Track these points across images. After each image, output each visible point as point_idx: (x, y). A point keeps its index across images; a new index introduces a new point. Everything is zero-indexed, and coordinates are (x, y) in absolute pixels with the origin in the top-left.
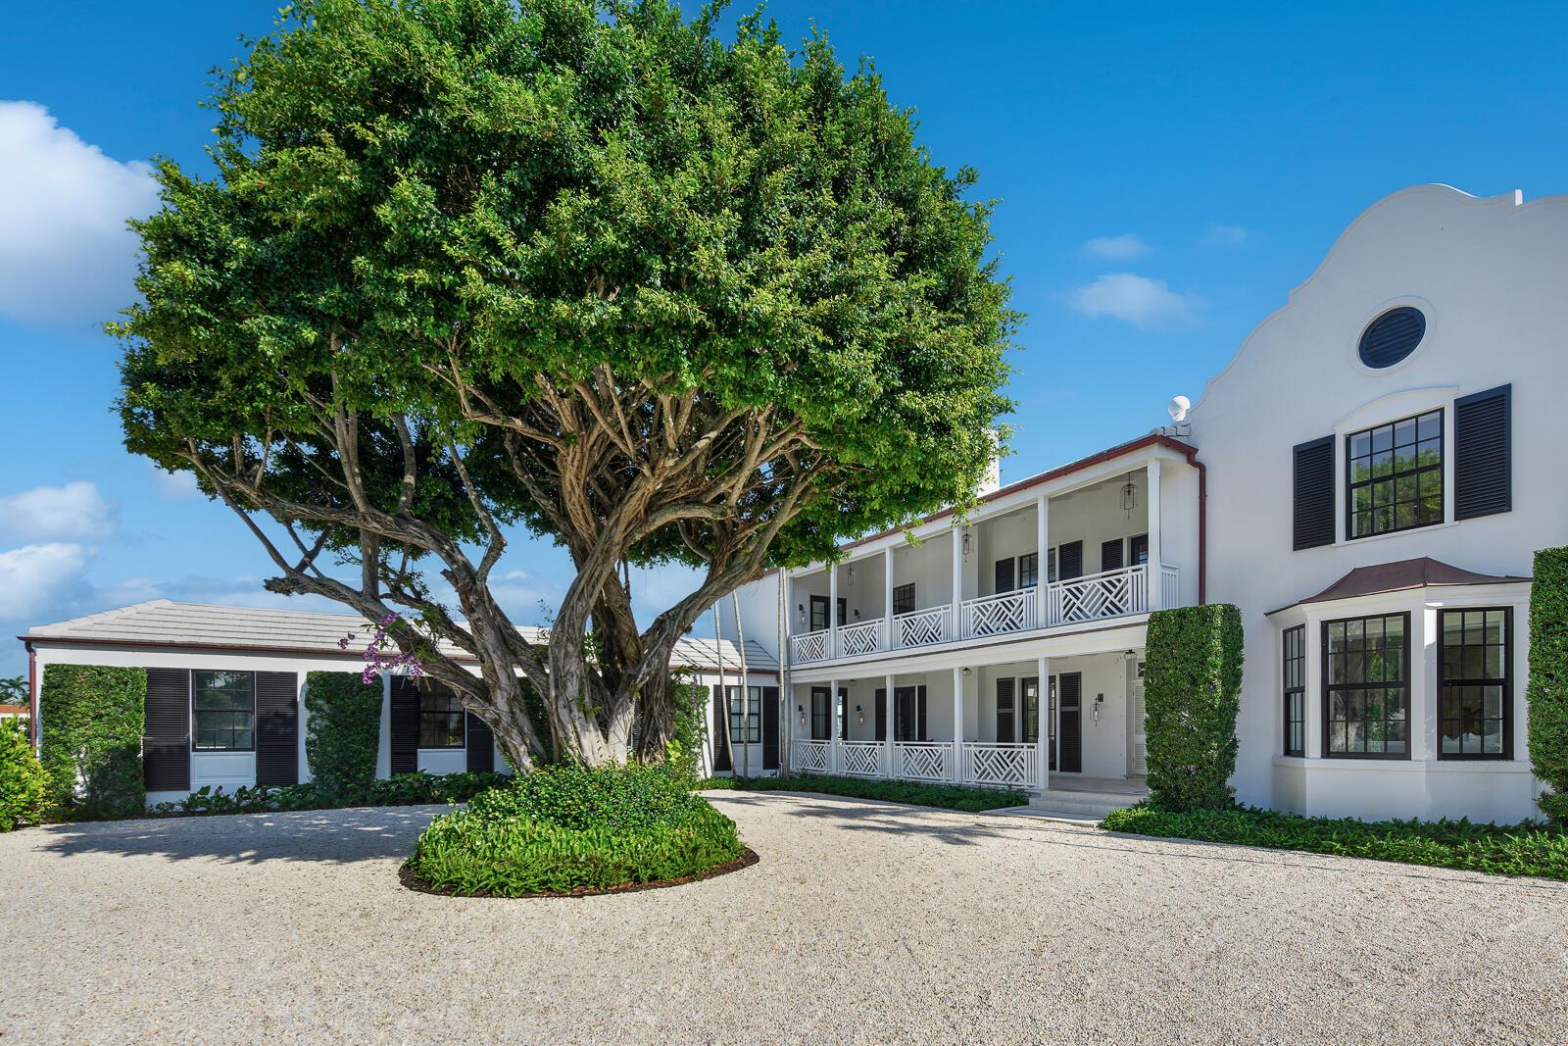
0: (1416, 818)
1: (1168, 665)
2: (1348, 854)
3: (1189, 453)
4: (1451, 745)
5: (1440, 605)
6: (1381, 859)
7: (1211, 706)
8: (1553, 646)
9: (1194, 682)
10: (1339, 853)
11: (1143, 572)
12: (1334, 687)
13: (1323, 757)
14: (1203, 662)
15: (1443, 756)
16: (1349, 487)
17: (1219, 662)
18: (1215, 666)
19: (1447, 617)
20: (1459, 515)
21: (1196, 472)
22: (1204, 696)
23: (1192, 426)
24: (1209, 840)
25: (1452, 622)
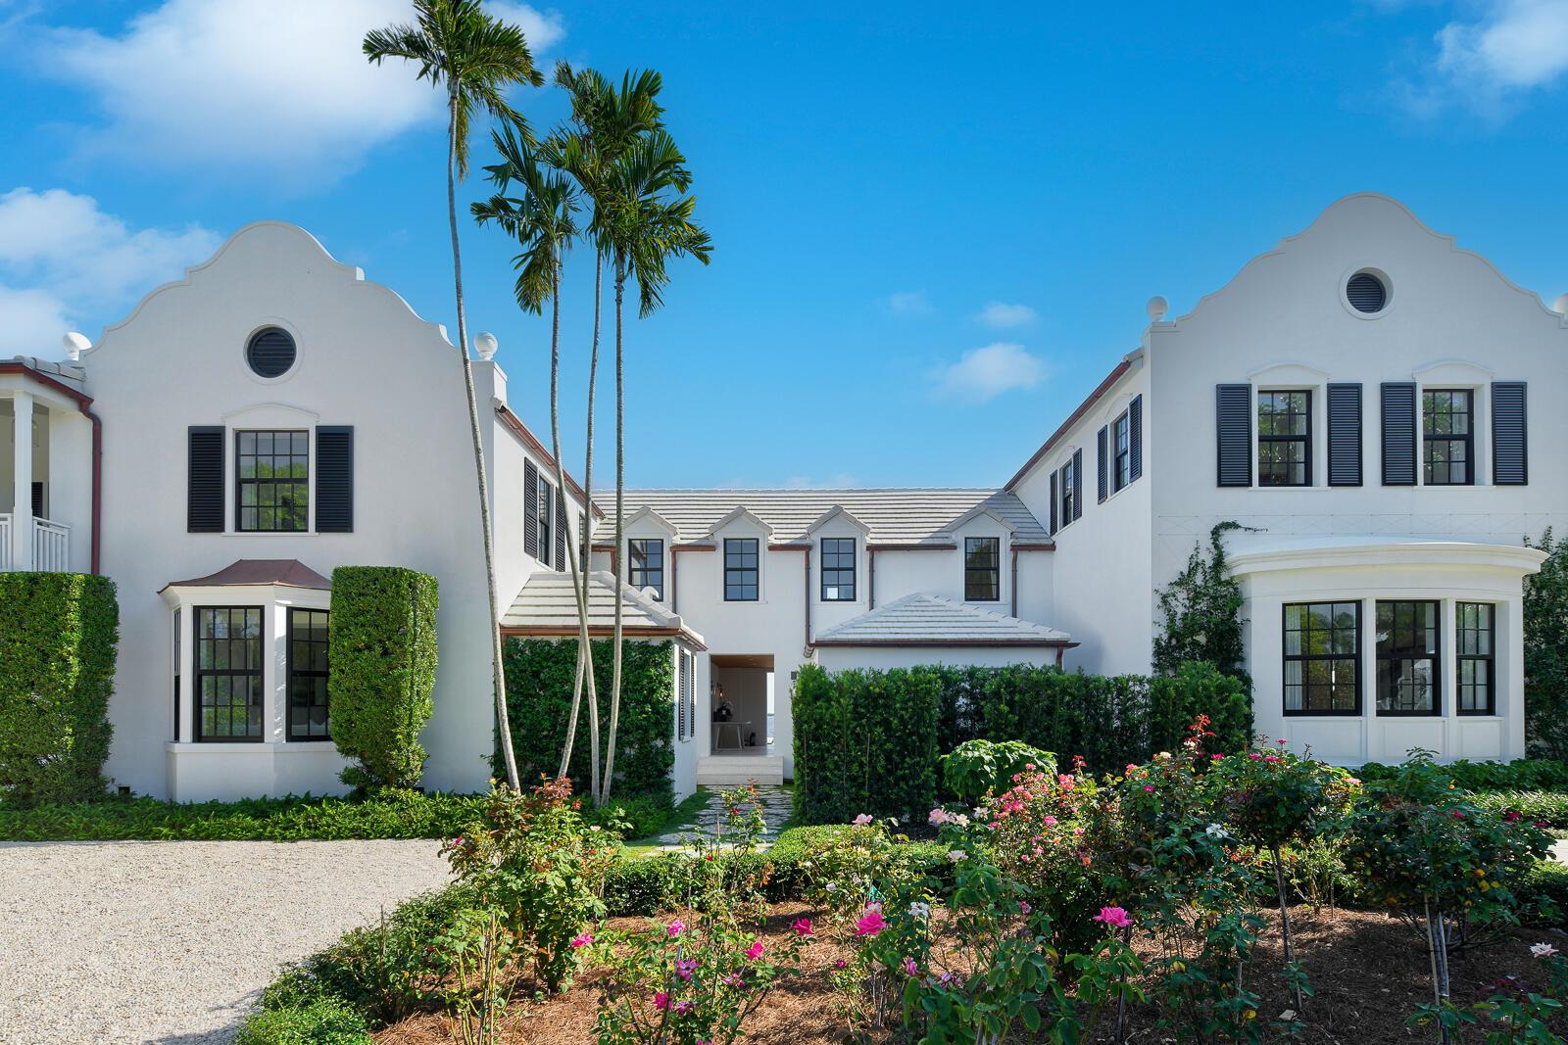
0: (265, 796)
1: (15, 637)
2: (175, 838)
3: (83, 402)
4: (299, 729)
5: (289, 603)
6: (202, 839)
7: (65, 687)
8: (343, 646)
9: (45, 657)
10: (166, 837)
11: (9, 522)
12: (207, 672)
13: (194, 741)
14: (55, 635)
15: (291, 737)
16: (240, 483)
17: (76, 637)
18: (70, 643)
19: (296, 614)
20: (320, 528)
21: (89, 424)
22: (56, 675)
23: (87, 370)
24: (36, 840)
25: (301, 619)
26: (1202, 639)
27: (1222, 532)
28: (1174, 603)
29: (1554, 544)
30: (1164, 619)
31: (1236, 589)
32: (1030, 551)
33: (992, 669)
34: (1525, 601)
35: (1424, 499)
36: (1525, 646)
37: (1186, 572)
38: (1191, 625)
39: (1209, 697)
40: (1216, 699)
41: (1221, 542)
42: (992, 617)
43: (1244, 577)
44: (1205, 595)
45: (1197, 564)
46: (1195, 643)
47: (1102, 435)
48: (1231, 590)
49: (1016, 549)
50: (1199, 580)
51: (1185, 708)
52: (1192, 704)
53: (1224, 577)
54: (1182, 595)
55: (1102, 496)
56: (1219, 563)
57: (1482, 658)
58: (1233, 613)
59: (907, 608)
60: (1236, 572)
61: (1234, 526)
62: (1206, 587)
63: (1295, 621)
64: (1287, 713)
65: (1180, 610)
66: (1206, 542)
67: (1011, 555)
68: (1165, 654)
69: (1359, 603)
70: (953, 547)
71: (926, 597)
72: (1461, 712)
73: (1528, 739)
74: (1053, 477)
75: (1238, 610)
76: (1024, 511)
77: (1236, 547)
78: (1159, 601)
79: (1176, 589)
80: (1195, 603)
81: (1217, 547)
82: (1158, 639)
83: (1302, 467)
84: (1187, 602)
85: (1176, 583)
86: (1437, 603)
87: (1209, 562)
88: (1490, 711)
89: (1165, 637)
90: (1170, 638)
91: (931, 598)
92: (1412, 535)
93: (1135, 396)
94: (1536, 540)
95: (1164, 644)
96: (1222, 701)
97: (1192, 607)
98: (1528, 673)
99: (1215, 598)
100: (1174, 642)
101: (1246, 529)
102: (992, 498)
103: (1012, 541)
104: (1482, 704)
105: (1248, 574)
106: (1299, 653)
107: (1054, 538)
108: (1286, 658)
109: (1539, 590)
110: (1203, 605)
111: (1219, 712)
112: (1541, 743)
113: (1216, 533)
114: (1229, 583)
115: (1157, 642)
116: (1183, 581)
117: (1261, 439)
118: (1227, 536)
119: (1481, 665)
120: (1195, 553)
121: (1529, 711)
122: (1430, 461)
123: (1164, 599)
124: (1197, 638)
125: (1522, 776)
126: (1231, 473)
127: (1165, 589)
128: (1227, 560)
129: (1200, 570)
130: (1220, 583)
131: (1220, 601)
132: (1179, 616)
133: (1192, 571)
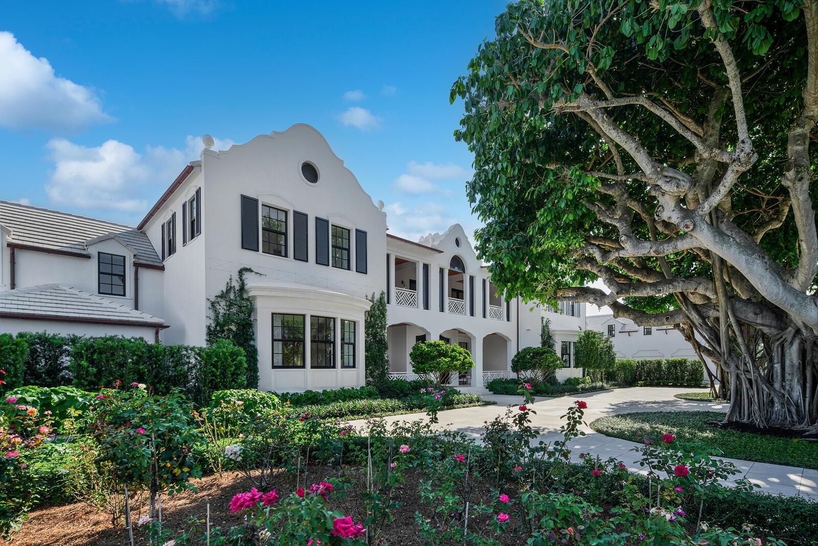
26: (233, 328)
27: (244, 272)
28: (218, 307)
29: (375, 300)
30: (212, 315)
31: (251, 303)
32: (148, 268)
33: (92, 338)
34: (366, 321)
35: (332, 273)
36: (366, 341)
37: (225, 291)
38: (228, 319)
39: (226, 359)
40: (230, 360)
41: (244, 277)
42: (112, 305)
43: (254, 297)
44: (236, 305)
45: (231, 287)
46: (230, 330)
47: (184, 206)
48: (249, 303)
49: (137, 265)
50: (232, 296)
51: (212, 364)
52: (216, 362)
53: (245, 296)
54: (223, 303)
55: (184, 242)
56: (242, 289)
57: (351, 344)
58: (250, 316)
59: (41, 293)
60: (251, 294)
61: (250, 270)
62: (236, 300)
63: (278, 323)
64: (274, 367)
65: (222, 311)
66: (236, 277)
67: (133, 269)
68: (212, 334)
69: (304, 316)
70: (88, 257)
71: (61, 287)
72: (343, 366)
73: (366, 377)
74: (163, 226)
75: (252, 314)
76: (149, 244)
77: (251, 281)
78: (209, 305)
79: (219, 299)
80: (230, 308)
81: (241, 280)
82: (209, 326)
83: (283, 248)
84: (225, 307)
85: (219, 296)
86: (334, 319)
87: (237, 288)
88: (354, 367)
89: (213, 325)
90: (216, 326)
91: (67, 288)
92: (327, 288)
93: (198, 187)
94: (370, 298)
95: (212, 329)
96: (233, 361)
97: (228, 310)
98: (366, 351)
99: (240, 307)
100: (218, 328)
101: (256, 273)
102: (128, 232)
103: (134, 260)
104: (351, 364)
105: (256, 296)
106: (280, 338)
107: (164, 263)
108: (273, 340)
109: (371, 317)
110: (234, 310)
111: (231, 367)
112: (371, 379)
113: (241, 272)
114: (248, 300)
115: (209, 327)
116: (223, 296)
117: (264, 229)
118: (247, 276)
119: (351, 346)
120: (229, 281)
121: (367, 366)
122: (334, 257)
123: (213, 304)
124: (231, 327)
125: (362, 393)
126: (249, 243)
127: (213, 299)
128: (246, 287)
129: (232, 291)
130: (243, 299)
131: (243, 309)
132: (221, 314)
133: (228, 291)
